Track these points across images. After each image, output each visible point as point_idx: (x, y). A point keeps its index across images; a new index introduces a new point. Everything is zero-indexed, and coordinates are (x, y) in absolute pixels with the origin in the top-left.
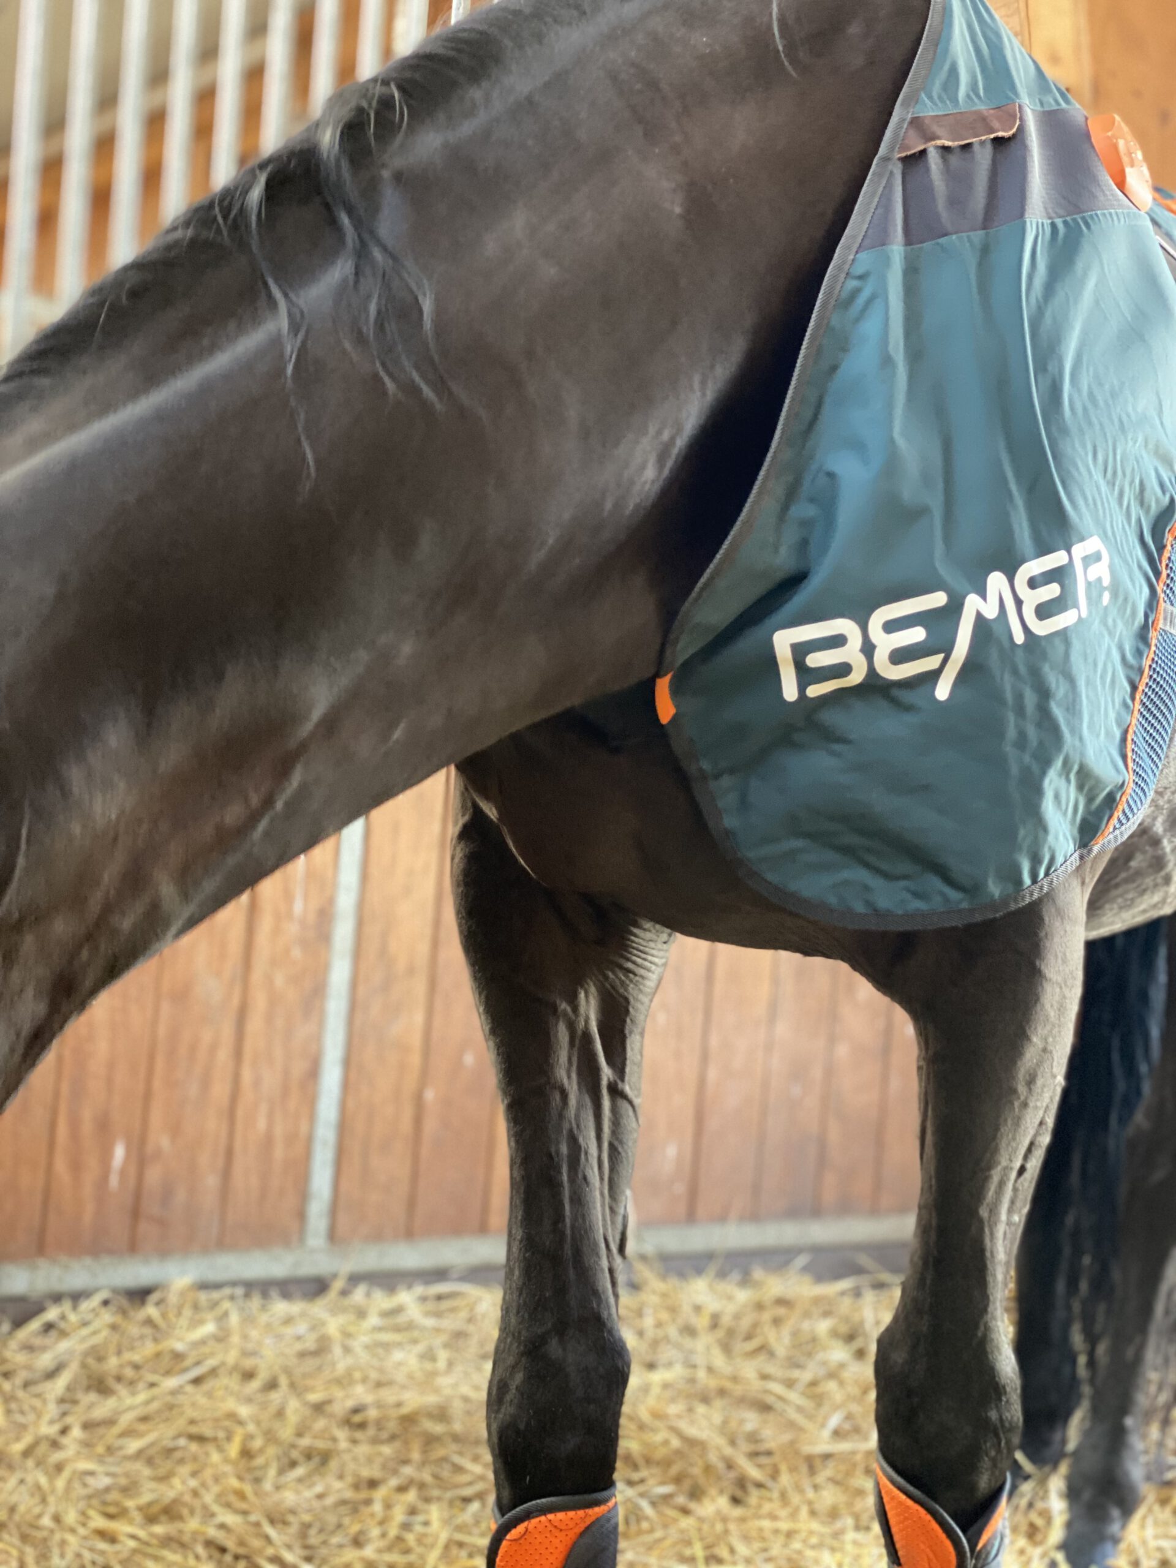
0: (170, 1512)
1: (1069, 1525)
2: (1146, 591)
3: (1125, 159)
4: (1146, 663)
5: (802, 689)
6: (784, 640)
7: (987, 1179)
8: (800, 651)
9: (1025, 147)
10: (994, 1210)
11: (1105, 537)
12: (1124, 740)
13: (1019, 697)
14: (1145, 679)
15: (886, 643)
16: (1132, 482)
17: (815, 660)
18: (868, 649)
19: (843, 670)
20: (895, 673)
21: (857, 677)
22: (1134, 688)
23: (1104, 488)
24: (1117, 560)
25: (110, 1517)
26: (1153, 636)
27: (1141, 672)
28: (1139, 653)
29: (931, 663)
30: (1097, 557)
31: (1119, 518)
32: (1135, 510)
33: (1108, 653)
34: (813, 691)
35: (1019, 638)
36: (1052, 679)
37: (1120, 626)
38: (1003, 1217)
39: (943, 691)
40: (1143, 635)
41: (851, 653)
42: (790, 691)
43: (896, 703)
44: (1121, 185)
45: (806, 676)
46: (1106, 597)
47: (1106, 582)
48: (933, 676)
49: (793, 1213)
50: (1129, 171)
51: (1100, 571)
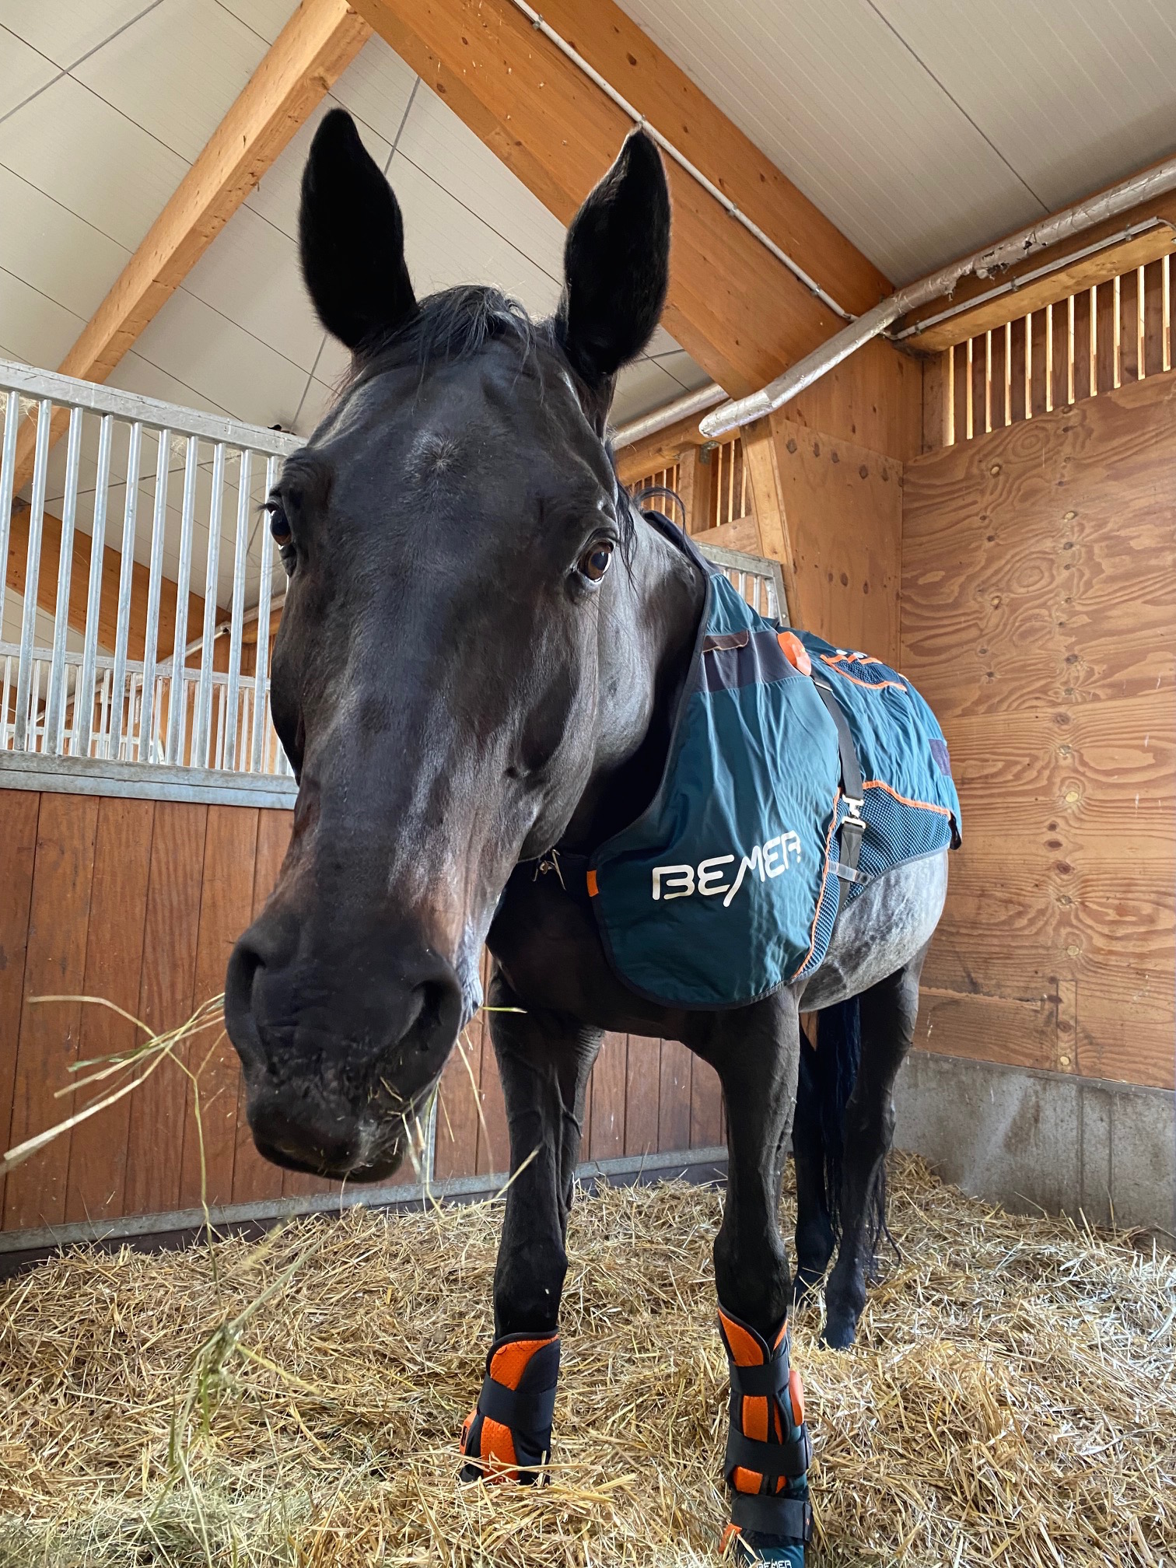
0: (355, 1336)
1: (828, 1318)
2: (819, 855)
3: (796, 654)
4: (822, 890)
5: (662, 895)
6: (658, 872)
7: (760, 1153)
8: (664, 878)
9: (752, 650)
10: (766, 1169)
11: (797, 830)
12: (811, 927)
13: (761, 907)
14: (822, 897)
15: (704, 878)
16: (811, 803)
17: (671, 883)
18: (696, 880)
19: (684, 888)
20: (707, 892)
21: (689, 893)
22: (816, 902)
23: (796, 806)
24: (804, 842)
25: (324, 1340)
26: (824, 877)
27: (819, 894)
28: (818, 886)
29: (724, 888)
30: (794, 840)
31: (805, 820)
32: (813, 816)
33: (801, 886)
34: (667, 897)
35: (763, 879)
36: (775, 899)
37: (807, 872)
38: (772, 1172)
39: (727, 903)
40: (819, 876)
41: (688, 881)
42: (656, 895)
43: (707, 908)
44: (795, 665)
45: (665, 889)
46: (799, 859)
47: (799, 851)
48: (724, 894)
49: (678, 1148)
50: (798, 659)
51: (796, 846)
